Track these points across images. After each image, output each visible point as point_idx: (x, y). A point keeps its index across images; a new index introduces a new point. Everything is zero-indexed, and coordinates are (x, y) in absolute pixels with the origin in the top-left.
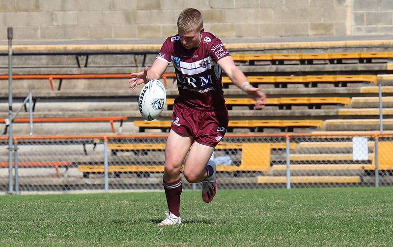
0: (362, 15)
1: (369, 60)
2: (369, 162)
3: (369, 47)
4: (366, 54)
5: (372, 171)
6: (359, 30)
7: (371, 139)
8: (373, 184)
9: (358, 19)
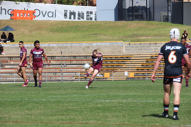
0: (126, 49)
1: (128, 57)
2: (128, 76)
3: (128, 55)
4: (127, 56)
5: (128, 78)
6: (126, 52)
7: (128, 72)
8: (129, 80)
9: (126, 50)
